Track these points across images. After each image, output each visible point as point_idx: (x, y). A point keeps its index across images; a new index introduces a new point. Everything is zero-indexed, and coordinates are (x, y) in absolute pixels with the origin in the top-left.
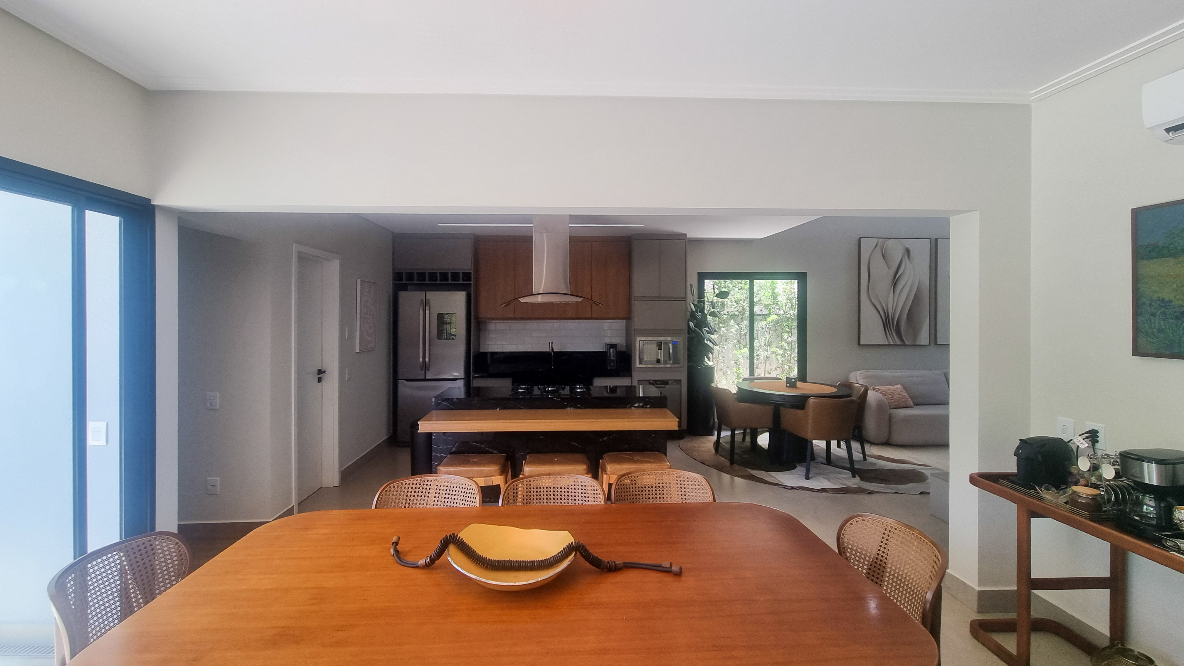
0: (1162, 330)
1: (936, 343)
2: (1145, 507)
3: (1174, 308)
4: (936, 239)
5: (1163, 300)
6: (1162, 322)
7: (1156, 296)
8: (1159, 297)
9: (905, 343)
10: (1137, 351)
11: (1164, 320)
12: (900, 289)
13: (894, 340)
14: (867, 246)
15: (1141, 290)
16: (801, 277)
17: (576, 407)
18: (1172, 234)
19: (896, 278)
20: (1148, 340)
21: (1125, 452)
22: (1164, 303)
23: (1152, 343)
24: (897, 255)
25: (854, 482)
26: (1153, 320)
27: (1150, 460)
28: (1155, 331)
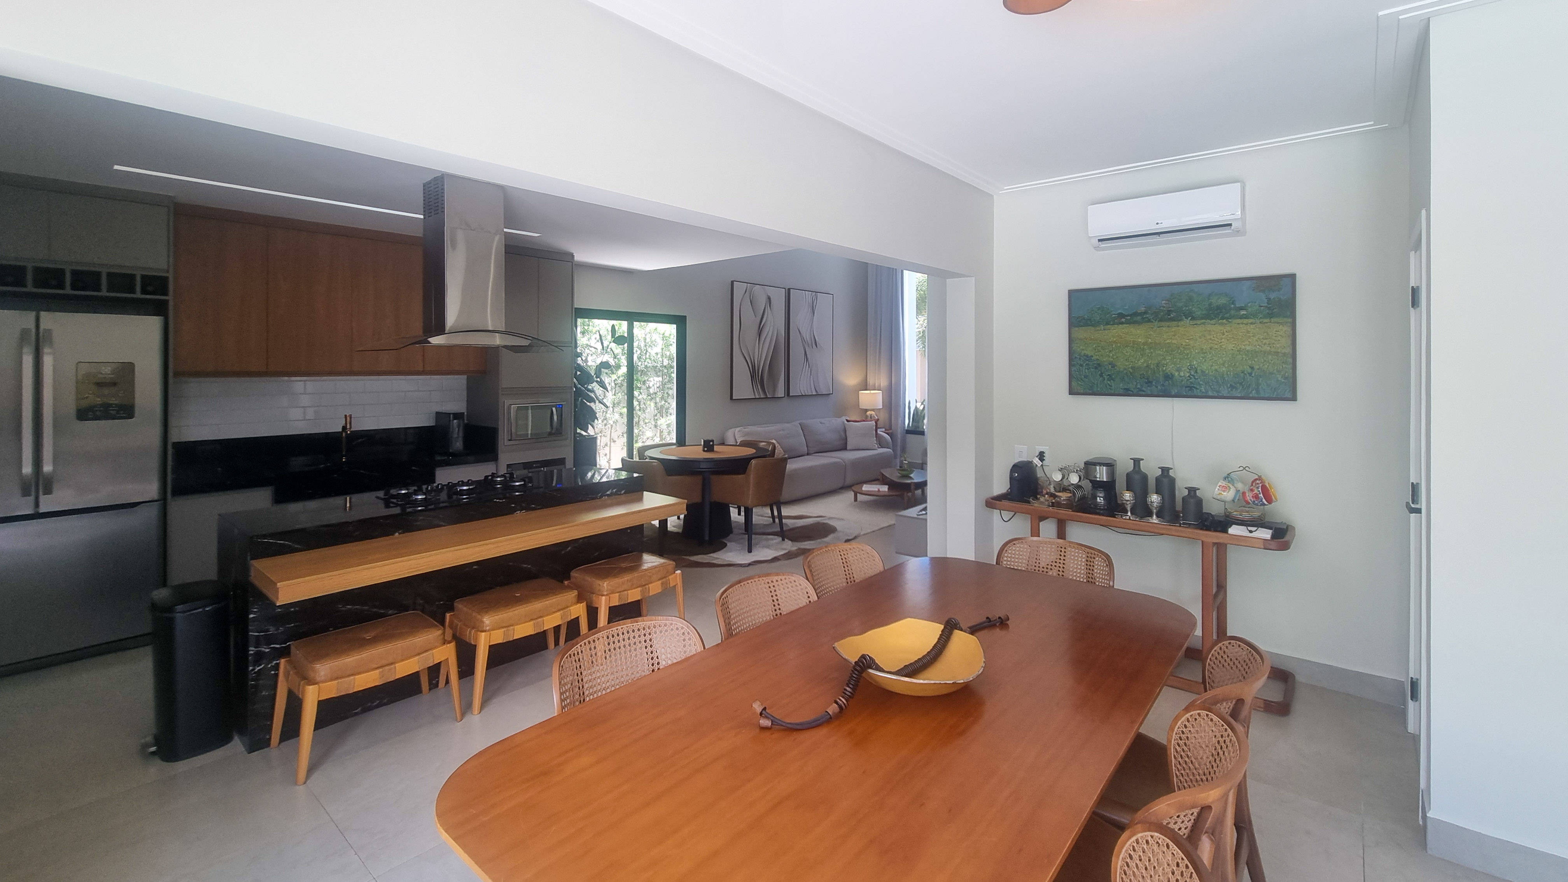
0: (1087, 376)
1: (788, 395)
2: (1098, 498)
3: (1094, 361)
4: (789, 289)
5: (1087, 356)
6: (1087, 371)
7: (1083, 352)
8: (1085, 353)
9: (767, 395)
10: (1072, 392)
11: (1088, 369)
12: (764, 338)
13: (759, 393)
14: (739, 289)
15: (1074, 349)
16: (680, 321)
17: (528, 509)
18: (1093, 311)
19: (761, 326)
20: (1078, 383)
21: (1087, 461)
22: (1088, 358)
23: (1081, 385)
24: (762, 303)
25: (789, 546)
26: (1081, 370)
27: (1100, 464)
28: (1083, 377)
